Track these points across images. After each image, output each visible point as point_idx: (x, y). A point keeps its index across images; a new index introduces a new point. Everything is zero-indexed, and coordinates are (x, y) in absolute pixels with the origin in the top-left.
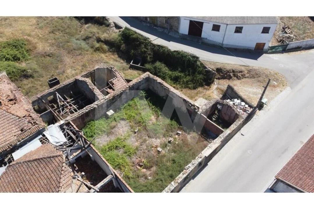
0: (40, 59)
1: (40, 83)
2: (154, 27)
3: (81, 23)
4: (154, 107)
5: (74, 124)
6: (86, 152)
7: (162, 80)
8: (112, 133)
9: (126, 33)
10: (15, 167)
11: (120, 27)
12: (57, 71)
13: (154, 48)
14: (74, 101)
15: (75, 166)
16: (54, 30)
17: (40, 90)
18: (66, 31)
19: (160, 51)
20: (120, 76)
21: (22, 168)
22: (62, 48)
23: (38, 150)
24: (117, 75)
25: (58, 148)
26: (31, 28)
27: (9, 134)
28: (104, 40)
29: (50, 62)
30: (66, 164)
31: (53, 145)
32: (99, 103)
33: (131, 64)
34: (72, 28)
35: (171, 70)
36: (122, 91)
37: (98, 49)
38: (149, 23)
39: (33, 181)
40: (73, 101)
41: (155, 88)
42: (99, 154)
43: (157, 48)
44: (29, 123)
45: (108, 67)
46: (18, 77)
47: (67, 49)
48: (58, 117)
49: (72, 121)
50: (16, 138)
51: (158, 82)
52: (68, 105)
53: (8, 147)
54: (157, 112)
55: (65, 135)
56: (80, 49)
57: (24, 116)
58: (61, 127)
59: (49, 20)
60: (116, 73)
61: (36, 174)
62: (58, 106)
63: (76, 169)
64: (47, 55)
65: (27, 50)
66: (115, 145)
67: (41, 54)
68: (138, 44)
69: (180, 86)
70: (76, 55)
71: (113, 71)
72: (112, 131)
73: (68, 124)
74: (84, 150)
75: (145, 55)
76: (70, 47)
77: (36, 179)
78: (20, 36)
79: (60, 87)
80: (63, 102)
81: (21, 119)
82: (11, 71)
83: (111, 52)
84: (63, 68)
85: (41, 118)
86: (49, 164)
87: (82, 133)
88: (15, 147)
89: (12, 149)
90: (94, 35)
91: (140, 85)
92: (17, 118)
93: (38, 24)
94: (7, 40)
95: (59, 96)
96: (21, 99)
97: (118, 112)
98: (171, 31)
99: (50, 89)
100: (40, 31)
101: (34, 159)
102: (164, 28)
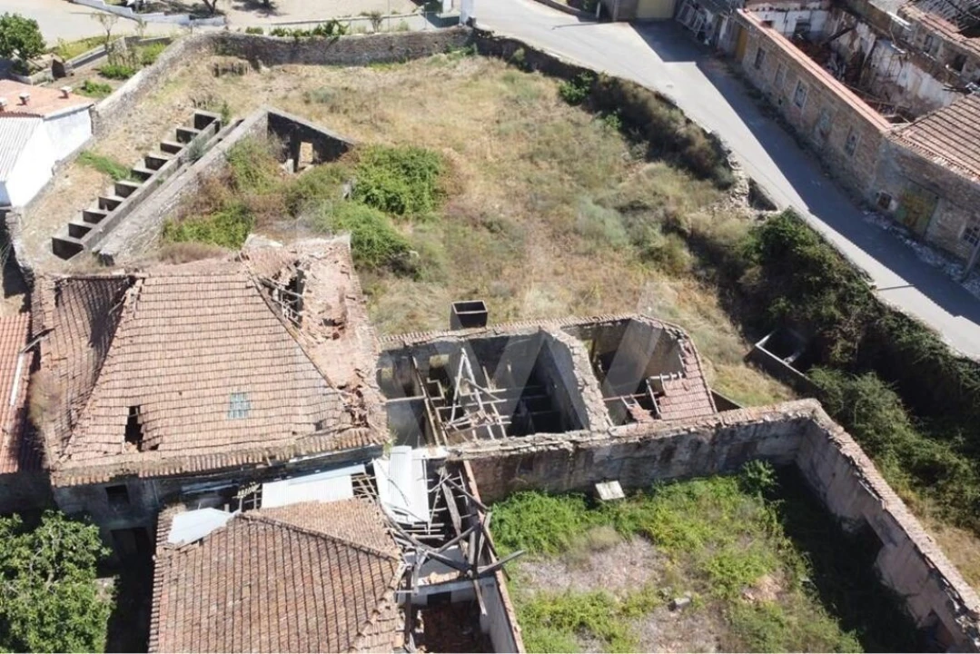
0: (460, 228)
1: (429, 302)
2: (908, 242)
3: (632, 154)
4: (787, 542)
5: (476, 475)
6: (474, 588)
7: (866, 452)
8: (585, 565)
9: (783, 231)
10: (253, 529)
11: (768, 201)
12: (495, 284)
13: (875, 318)
14: (505, 400)
15: (419, 617)
16: (539, 152)
17: (417, 324)
18: (575, 164)
19: (899, 337)
20: (698, 374)
21: (270, 541)
22: (538, 215)
23: (335, 509)
24: (688, 367)
25: (393, 530)
26: (474, 128)
27: (281, 420)
28: (688, 231)
29: (484, 247)
30: (396, 596)
31: (385, 514)
32: (585, 439)
33: (758, 345)
34: (596, 161)
35: (918, 430)
36: (682, 433)
37: (656, 254)
38: (890, 217)
39: (281, 599)
40: (501, 398)
41: (820, 473)
42: (513, 618)
43: (890, 322)
44: (347, 411)
45: (666, 327)
46: (378, 262)
47: (551, 223)
48: (434, 429)
49: (472, 461)
50: (293, 441)
51: (844, 456)
52: (481, 404)
53: (264, 459)
54: (794, 570)
55: (431, 496)
56: (596, 235)
57: (343, 384)
58: (432, 466)
59: (538, 118)
60: (688, 360)
61: (298, 581)
62: (450, 395)
63: (417, 631)
64: (484, 224)
65: (435, 191)
66: (578, 615)
67: (469, 213)
68: (817, 282)
69: (938, 509)
70: (573, 250)
71: (680, 348)
72: (591, 558)
73: (456, 467)
74: (468, 578)
75: (828, 334)
76: (565, 218)
77: (291, 597)
78: (432, 142)
79: (483, 337)
80: (472, 388)
81: (332, 391)
82: (366, 239)
83: (699, 278)
84: (517, 280)
85: (385, 413)
86: (346, 569)
87: (485, 518)
88: (281, 467)
89: (270, 468)
90: (661, 204)
91: (765, 438)
92: (324, 382)
93: (498, 122)
94: (394, 146)
95: (464, 364)
96: (357, 331)
97: (638, 501)
98: (974, 277)
99: (450, 333)
100: (495, 142)
101: (313, 529)
102: (950, 256)
